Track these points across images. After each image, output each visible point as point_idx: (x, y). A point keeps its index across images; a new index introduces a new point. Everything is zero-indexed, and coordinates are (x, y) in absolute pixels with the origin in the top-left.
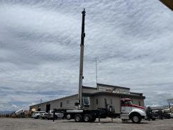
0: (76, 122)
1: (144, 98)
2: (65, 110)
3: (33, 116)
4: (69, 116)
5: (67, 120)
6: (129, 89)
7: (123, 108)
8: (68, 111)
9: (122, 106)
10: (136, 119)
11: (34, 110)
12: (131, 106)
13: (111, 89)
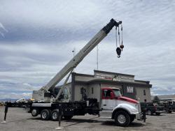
1: (151, 86)
4: (35, 111)
6: (133, 76)
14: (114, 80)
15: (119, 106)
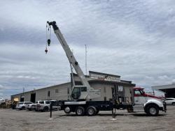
2: (63, 102)
3: (18, 107)
4: (68, 108)
8: (66, 103)
11: (16, 100)
13: (103, 76)
14: (105, 80)
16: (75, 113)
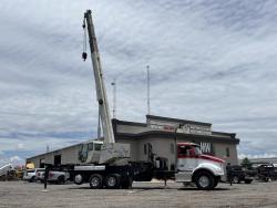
0: (92, 188)
1: (237, 141)
2: (73, 166)
3: (25, 177)
5: (75, 185)
7: (181, 161)
8: (77, 168)
9: (179, 156)
10: (204, 181)
12: (197, 157)
15: (200, 166)
16: (88, 185)
